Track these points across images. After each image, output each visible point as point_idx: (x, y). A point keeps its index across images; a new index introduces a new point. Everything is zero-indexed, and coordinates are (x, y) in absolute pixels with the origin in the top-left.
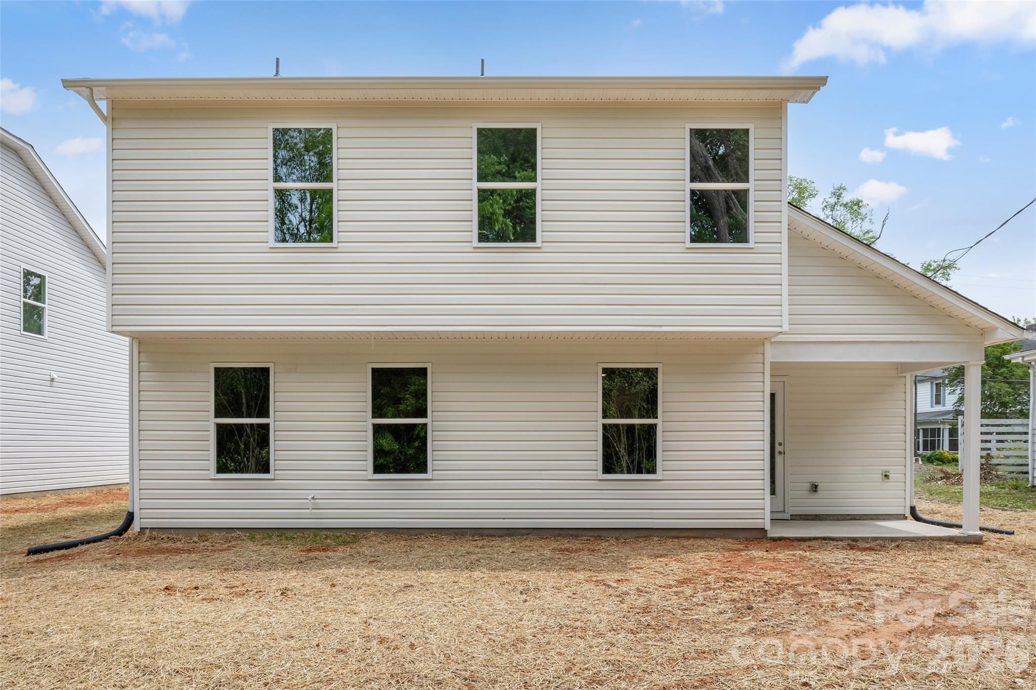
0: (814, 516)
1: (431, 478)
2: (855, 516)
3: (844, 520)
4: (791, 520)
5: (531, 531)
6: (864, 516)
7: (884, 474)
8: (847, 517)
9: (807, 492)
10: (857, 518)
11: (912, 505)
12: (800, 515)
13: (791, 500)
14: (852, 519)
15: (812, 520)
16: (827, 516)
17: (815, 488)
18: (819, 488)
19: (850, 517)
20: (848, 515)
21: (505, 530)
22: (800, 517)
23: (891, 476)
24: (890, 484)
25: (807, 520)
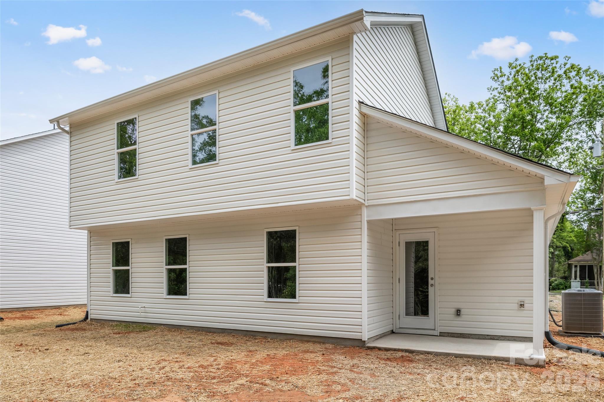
0: (459, 335)
1: (188, 298)
2: (494, 337)
3: (484, 339)
4: (440, 336)
5: (232, 331)
6: (502, 337)
7: (519, 304)
8: (487, 337)
9: (453, 316)
10: (496, 339)
11: (546, 331)
12: (448, 333)
13: (441, 321)
14: (491, 339)
15: (457, 337)
16: (470, 335)
17: (458, 312)
18: (462, 313)
19: (489, 337)
20: (488, 335)
21: (220, 330)
22: (448, 334)
23: (526, 305)
24: (525, 312)
25: (453, 337)
